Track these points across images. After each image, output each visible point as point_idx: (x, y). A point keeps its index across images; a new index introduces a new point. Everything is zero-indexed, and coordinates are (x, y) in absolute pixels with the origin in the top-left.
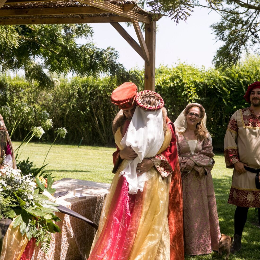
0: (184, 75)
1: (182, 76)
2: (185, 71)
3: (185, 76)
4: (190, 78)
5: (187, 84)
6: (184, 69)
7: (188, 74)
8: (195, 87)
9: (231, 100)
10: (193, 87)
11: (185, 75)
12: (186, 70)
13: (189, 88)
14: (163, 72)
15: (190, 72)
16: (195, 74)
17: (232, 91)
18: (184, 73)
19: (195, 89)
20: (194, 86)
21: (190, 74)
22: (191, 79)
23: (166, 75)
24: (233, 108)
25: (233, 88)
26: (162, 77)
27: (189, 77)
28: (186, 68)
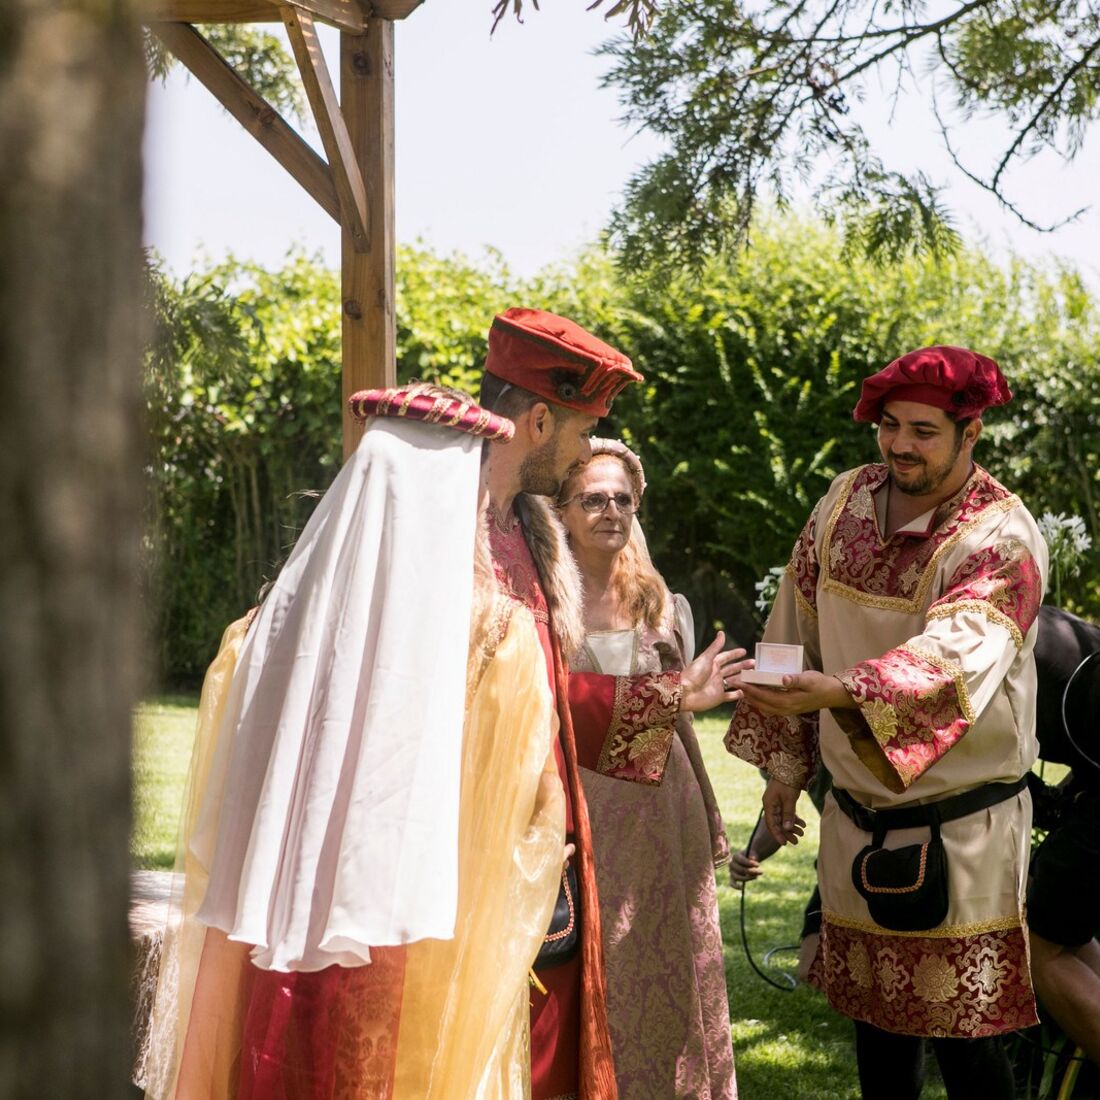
0: (418, 303)
1: (406, 309)
2: (422, 284)
3: (423, 312)
4: (449, 323)
5: (435, 350)
6: (418, 275)
7: (438, 300)
8: (475, 367)
9: (661, 433)
10: (467, 368)
11: (423, 307)
12: (428, 279)
13: (444, 369)
14: (309, 293)
15: (450, 292)
16: (469, 301)
17: (664, 389)
18: (417, 295)
19: (478, 374)
20: (471, 363)
21: (450, 301)
22: (457, 325)
23: (322, 308)
24: (669, 473)
25: (672, 371)
26: (304, 315)
27: (445, 319)
28: (427, 270)
